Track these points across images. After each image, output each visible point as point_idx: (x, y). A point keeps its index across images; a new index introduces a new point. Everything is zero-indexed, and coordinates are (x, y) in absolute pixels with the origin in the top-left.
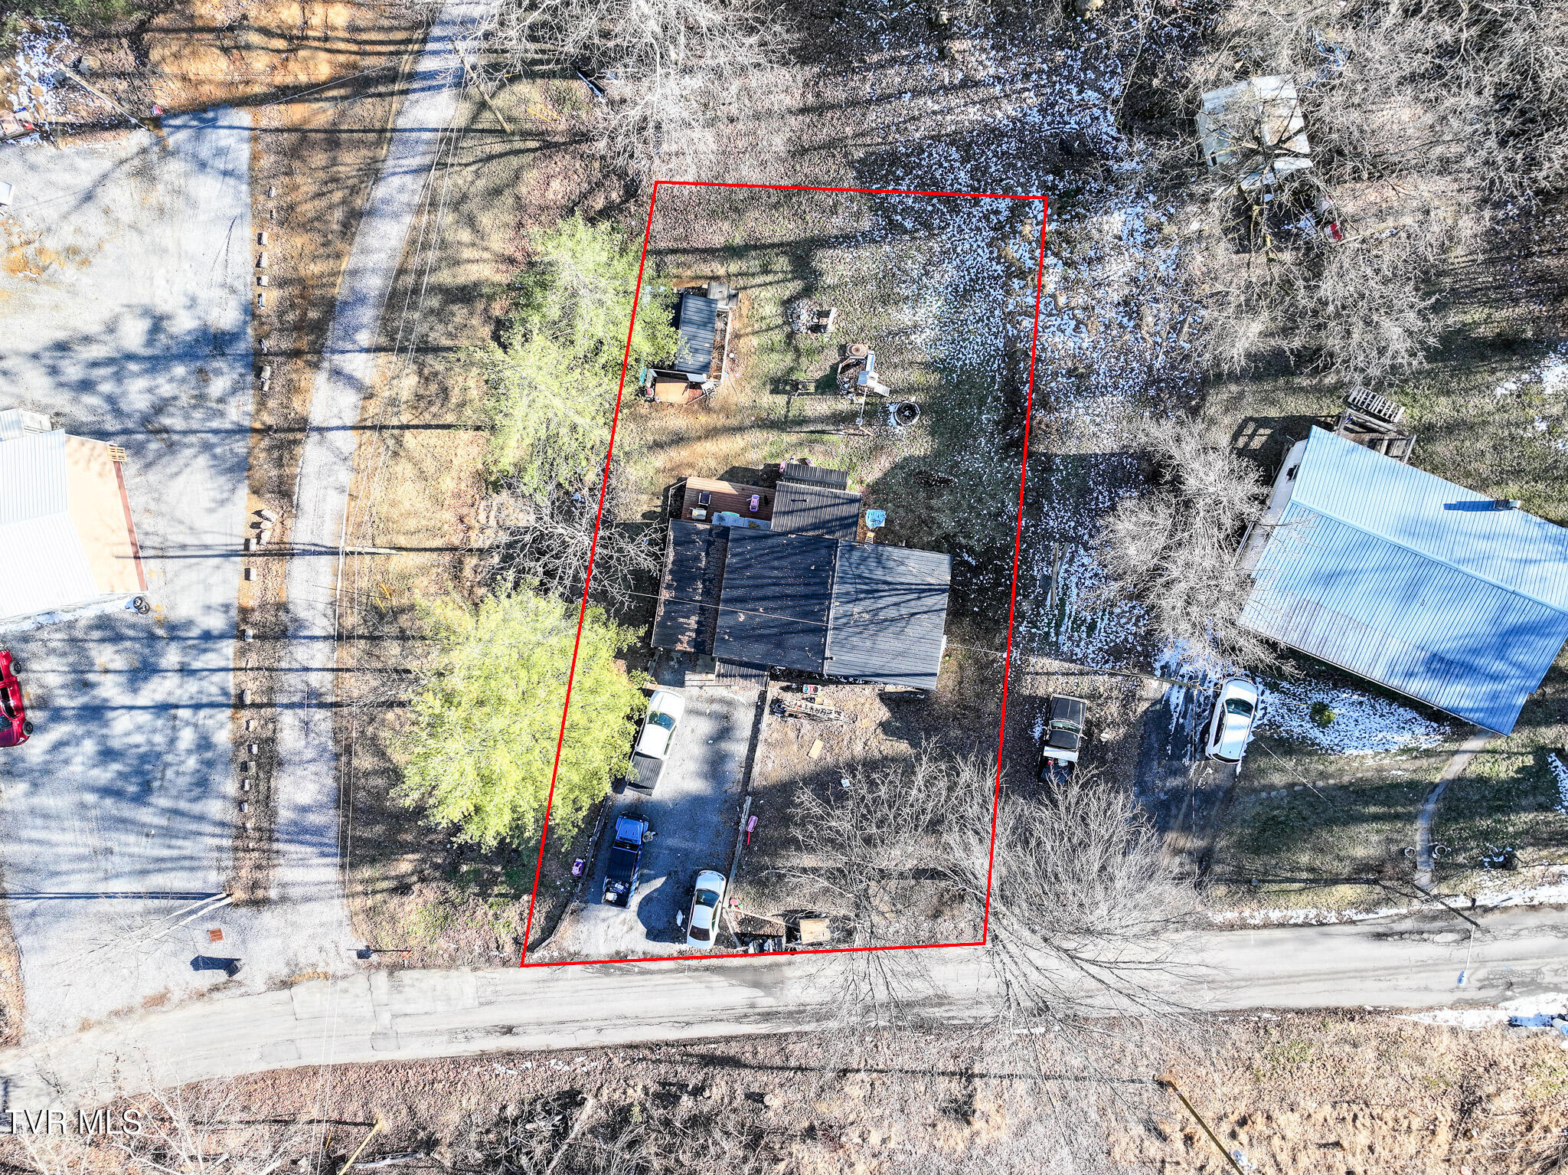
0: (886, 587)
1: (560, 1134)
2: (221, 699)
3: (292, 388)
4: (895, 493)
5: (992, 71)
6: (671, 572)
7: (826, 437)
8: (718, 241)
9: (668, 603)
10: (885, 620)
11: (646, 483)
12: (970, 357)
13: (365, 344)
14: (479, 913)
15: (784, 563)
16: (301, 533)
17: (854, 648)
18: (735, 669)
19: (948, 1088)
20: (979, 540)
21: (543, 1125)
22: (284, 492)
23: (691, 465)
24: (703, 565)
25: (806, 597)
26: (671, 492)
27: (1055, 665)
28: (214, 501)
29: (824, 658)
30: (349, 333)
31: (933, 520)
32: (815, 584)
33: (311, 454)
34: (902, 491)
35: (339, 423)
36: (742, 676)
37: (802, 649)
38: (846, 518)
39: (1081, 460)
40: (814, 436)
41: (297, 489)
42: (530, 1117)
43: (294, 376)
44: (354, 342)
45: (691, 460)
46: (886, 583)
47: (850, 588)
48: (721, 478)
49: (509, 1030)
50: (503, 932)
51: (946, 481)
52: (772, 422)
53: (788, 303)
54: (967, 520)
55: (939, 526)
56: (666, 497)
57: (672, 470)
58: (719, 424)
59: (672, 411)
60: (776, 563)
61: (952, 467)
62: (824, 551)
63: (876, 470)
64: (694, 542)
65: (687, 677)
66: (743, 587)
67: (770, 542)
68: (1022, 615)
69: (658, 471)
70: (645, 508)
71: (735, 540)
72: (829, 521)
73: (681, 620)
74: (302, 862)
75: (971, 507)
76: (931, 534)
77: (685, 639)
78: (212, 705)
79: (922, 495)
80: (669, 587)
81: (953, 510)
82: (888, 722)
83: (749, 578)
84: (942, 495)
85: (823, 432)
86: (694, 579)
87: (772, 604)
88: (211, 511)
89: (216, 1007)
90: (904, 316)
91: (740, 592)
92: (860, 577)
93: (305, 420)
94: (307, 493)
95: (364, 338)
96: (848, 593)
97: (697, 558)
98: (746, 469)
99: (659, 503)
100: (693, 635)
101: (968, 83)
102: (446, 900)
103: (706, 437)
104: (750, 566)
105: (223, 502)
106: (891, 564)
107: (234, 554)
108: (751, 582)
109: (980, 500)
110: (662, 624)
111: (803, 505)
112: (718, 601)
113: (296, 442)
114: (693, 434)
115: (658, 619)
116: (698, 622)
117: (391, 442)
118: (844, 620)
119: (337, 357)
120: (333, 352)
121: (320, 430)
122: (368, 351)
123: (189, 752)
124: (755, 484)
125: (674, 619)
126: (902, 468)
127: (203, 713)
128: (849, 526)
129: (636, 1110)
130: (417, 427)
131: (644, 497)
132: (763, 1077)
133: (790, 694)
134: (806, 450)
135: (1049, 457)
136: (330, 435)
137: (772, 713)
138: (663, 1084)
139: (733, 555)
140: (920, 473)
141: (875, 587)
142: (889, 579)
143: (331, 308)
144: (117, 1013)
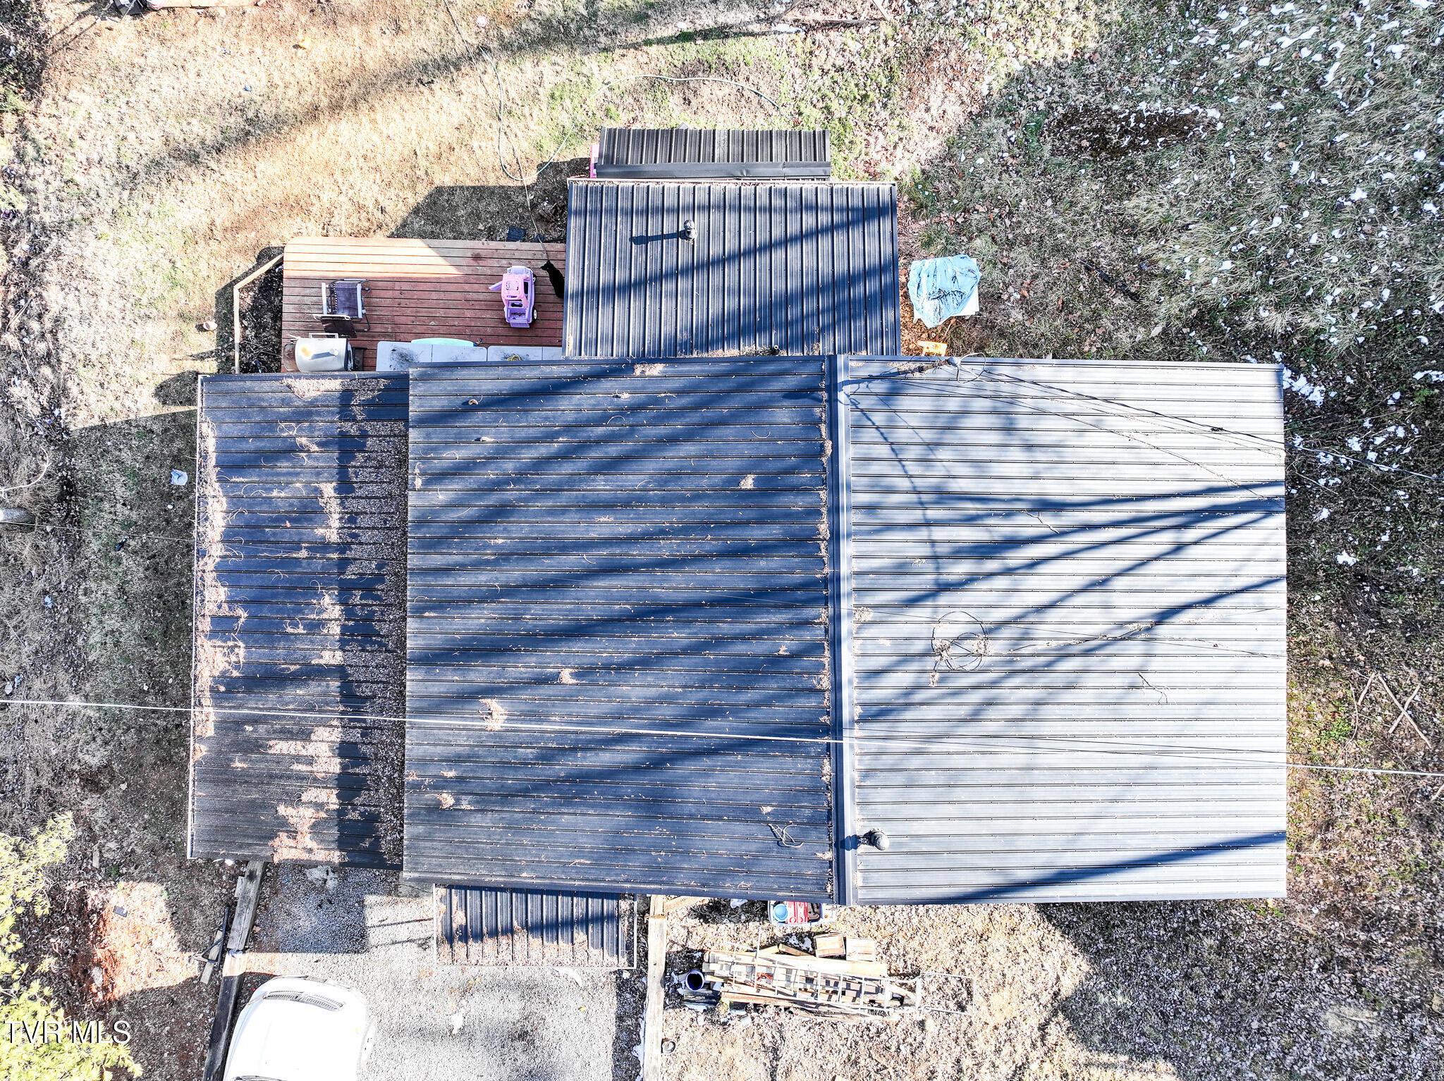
0: (1049, 522)
4: (995, 200)
6: (226, 573)
7: (732, 49)
9: (228, 688)
10: (1063, 654)
11: (156, 284)
15: (634, 479)
17: (953, 780)
18: (508, 909)
20: (1344, 305)
23: (296, 206)
24: (331, 531)
25: (739, 603)
26: (241, 300)
29: (841, 844)
31: (1145, 269)
32: (764, 549)
34: (1015, 188)
36: (538, 928)
37: (749, 814)
38: (851, 279)
40: (691, 51)
45: (296, 187)
46: (1045, 506)
47: (908, 546)
48: (402, 232)
51: (1176, 127)
52: (547, 24)
54: (1282, 241)
55: (1173, 284)
56: (225, 320)
57: (236, 228)
58: (374, 57)
59: (211, 34)
60: (602, 486)
61: (1187, 73)
62: (784, 415)
63: (917, 131)
64: (291, 450)
65: (373, 916)
66: (490, 595)
67: (568, 406)
69: (191, 239)
70: (165, 368)
71: (433, 420)
72: (788, 300)
73: (281, 747)
75: (1293, 193)
76: (1145, 318)
77: (302, 817)
79: (1089, 189)
80: (222, 627)
81: (1224, 217)
82: (1084, 994)
83: (505, 557)
84: (1165, 176)
85: (722, 33)
86: (304, 589)
87: (603, 649)
91: (478, 620)
92: (943, 496)
96: (901, 569)
97: (309, 511)
98: (480, 192)
99: (208, 342)
100: (331, 798)
103: (336, 107)
104: (500, 513)
106: (1051, 429)
108: (514, 573)
109: (1330, 156)
110: (218, 774)
111: (682, 254)
112: (400, 659)
114: (292, 103)
115: (199, 751)
116: (346, 750)
118: (902, 679)
124: (517, 234)
125: (254, 747)
126: (1006, 110)
128: (870, 305)
131: (156, 332)
133: (725, 928)
134: (674, 100)
137: (674, 1000)
139: (436, 478)
140: (1071, 118)
141: (1001, 529)
142: (1054, 489)
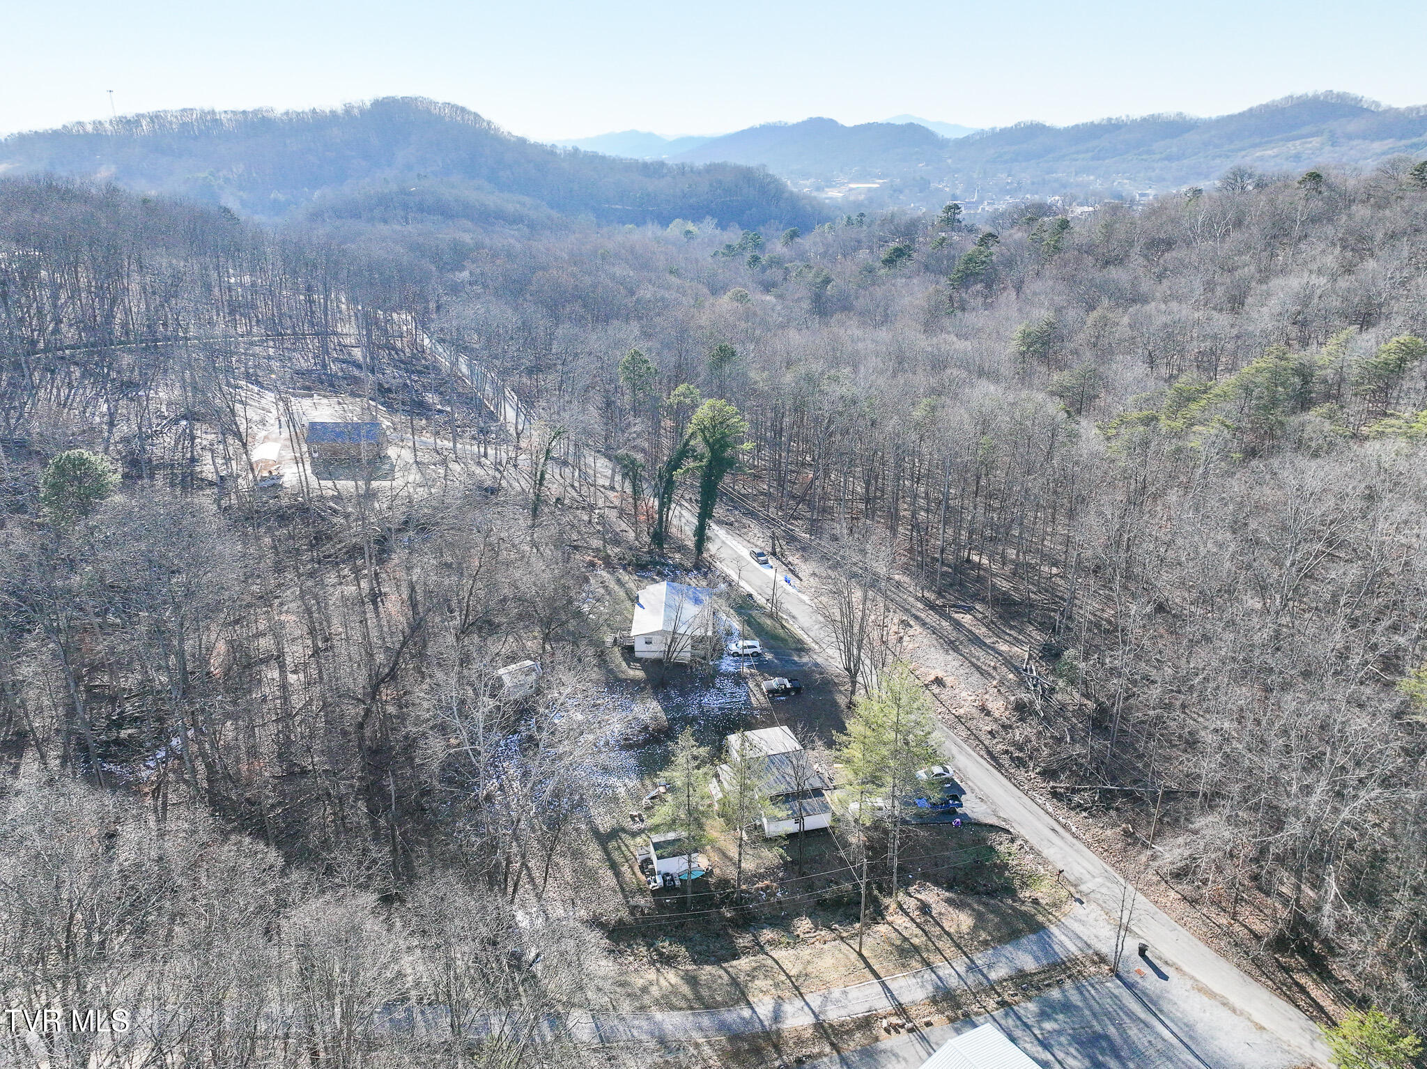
1: (1074, 791)
2: (1011, 1014)
3: (800, 1042)
5: (495, 780)
8: (610, 873)
12: (633, 761)
13: (750, 1012)
14: (1015, 863)
16: (884, 1005)
19: (935, 689)
21: (1076, 798)
22: (866, 1023)
27: (753, 699)
28: (899, 1062)
30: (746, 1022)
33: (834, 1015)
35: (806, 1008)
39: (665, 710)
41: (860, 1016)
42: (1079, 805)
43: (791, 1043)
44: (751, 1018)
49: (1053, 830)
50: (1014, 849)
53: (634, 835)
68: (739, 714)
74: (1062, 945)
78: (1019, 1018)
88: (905, 1059)
89: (1175, 960)
90: (622, 791)
93: (815, 1025)
94: (858, 1009)
95: (746, 1013)
101: (501, 788)
102: (1024, 883)
105: (896, 1055)
107: (923, 1038)
113: (831, 1026)
117: (801, 980)
119: (766, 1023)
120: (763, 1026)
121: (816, 1016)
122: (752, 1008)
123: (1056, 1020)
127: (1029, 1022)
129: (1037, 771)
130: (784, 971)
132: (983, 738)
135: (668, 720)
136: (817, 1010)
138: (1018, 767)
143: (735, 1037)
144: (1234, 1011)
